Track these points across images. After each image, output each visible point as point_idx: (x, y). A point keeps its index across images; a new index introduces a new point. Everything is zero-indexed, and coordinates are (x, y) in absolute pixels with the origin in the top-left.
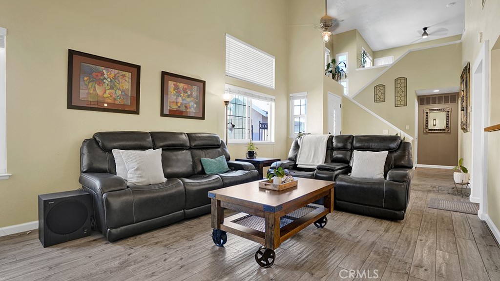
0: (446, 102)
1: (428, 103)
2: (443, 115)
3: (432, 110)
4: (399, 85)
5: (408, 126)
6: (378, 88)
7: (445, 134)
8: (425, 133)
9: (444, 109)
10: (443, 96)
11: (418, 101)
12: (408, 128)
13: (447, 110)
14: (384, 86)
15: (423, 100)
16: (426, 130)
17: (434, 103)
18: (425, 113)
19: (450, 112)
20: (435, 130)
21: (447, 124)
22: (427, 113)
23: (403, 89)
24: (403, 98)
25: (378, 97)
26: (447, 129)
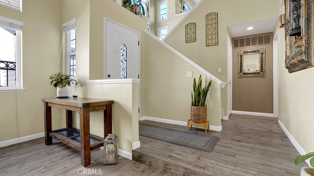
0: (261, 43)
1: (242, 45)
2: (257, 57)
3: (246, 53)
4: (210, 22)
5: (220, 68)
6: (189, 27)
7: (259, 78)
8: (239, 78)
9: (258, 51)
10: (257, 36)
11: (232, 43)
12: (220, 70)
13: (261, 52)
14: (195, 24)
15: (237, 42)
16: (241, 74)
17: (248, 44)
18: (239, 56)
19: (264, 54)
20: (249, 74)
21: (262, 67)
22: (241, 56)
23: (214, 25)
24: (214, 36)
25: (189, 37)
26: (262, 73)
